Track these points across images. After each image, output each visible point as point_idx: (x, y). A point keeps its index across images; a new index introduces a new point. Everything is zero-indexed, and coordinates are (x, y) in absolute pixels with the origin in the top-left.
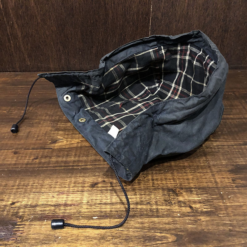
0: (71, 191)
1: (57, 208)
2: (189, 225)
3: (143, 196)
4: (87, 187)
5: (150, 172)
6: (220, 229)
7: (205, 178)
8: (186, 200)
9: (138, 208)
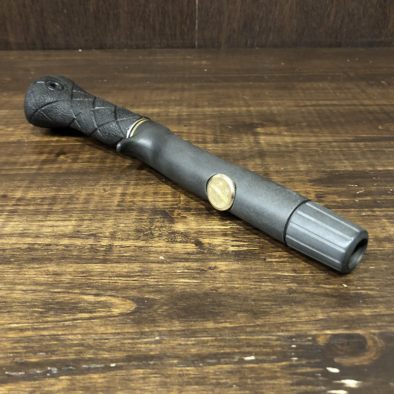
2: (183, 278)
3: (85, 222)
6: (263, 288)
8: (190, 230)
9: (61, 243)
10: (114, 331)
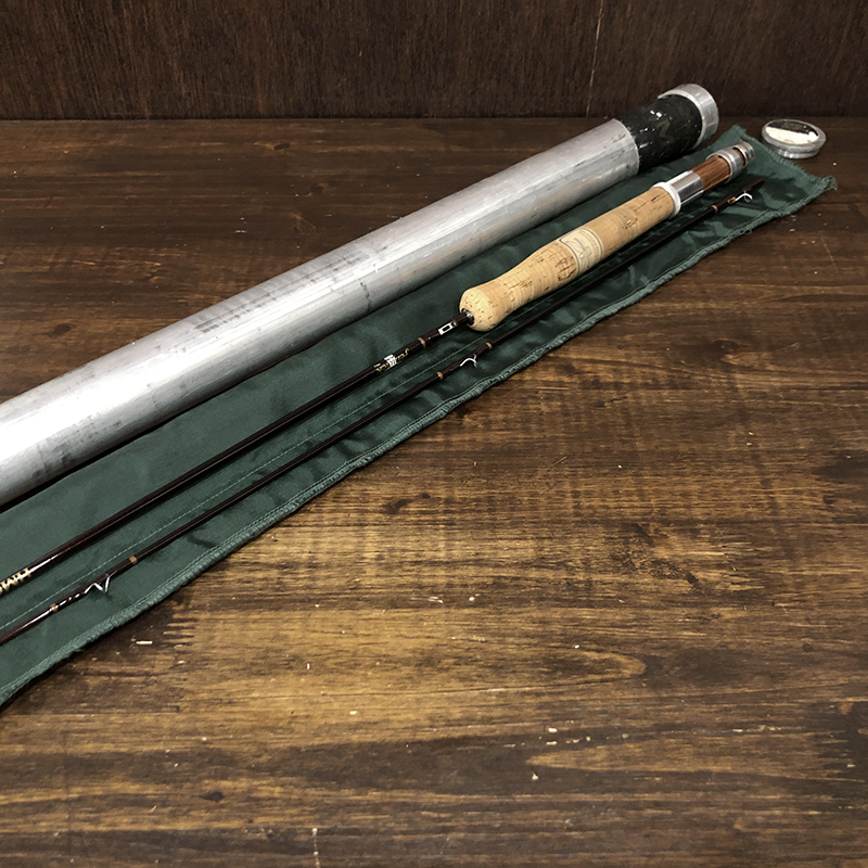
0: (326, 523)
1: (286, 573)
2: (686, 629)
3: (546, 542)
4: (374, 512)
5: (566, 471)
6: (777, 644)
7: (740, 492)
8: (677, 559)
9: (530, 576)
10: (632, 696)
